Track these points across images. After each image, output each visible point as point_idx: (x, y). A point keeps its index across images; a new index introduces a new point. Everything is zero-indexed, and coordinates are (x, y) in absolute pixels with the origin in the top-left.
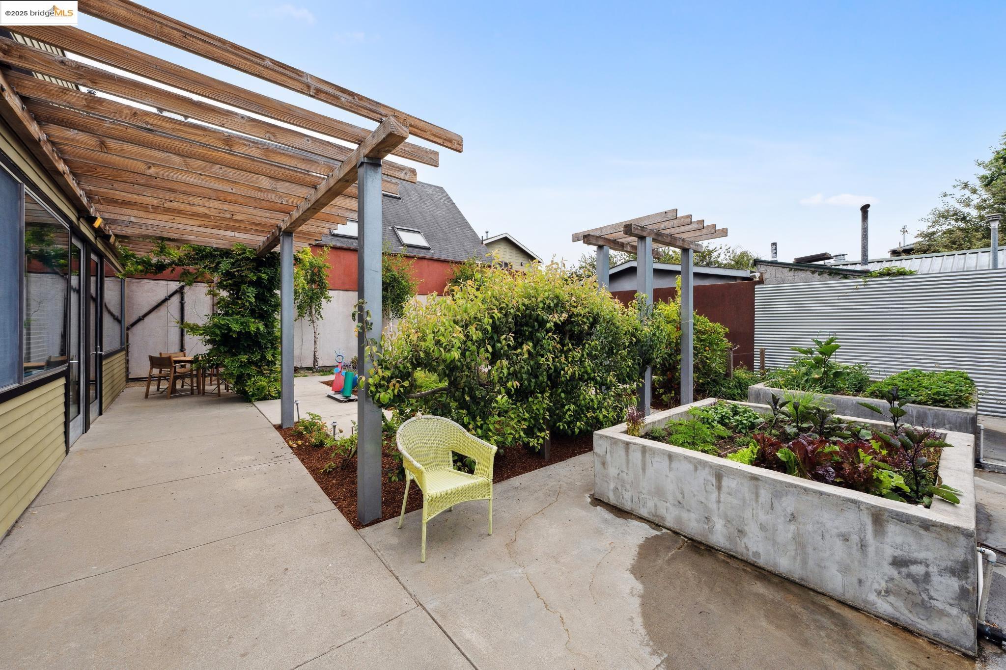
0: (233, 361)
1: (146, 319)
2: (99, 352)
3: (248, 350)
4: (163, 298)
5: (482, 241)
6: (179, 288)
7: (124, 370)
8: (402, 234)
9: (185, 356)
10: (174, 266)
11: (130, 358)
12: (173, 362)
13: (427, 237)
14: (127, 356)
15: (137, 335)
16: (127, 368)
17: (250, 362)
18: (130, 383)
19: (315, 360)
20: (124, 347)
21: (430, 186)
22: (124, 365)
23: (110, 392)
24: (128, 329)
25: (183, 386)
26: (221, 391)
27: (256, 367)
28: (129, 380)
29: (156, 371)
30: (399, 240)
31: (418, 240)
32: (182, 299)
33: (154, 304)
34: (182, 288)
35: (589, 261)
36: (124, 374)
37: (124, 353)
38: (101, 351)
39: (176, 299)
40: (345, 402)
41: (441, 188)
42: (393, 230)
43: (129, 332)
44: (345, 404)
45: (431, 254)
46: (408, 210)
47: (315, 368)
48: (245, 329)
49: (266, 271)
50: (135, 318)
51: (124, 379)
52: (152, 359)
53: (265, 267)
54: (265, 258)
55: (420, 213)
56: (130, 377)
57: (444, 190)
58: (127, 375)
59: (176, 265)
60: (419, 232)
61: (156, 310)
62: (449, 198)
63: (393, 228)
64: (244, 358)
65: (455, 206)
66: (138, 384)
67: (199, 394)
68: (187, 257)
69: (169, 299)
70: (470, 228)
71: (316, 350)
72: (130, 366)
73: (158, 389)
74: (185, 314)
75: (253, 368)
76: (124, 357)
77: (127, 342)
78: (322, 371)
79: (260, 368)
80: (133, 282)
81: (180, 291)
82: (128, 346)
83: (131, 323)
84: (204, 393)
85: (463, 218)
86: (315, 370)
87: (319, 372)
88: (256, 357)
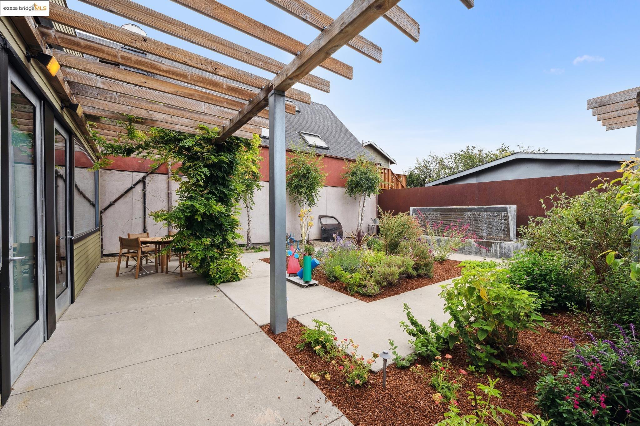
0: (197, 244)
1: (116, 204)
2: (69, 237)
3: (210, 233)
4: (129, 186)
5: (363, 144)
6: (142, 178)
7: (99, 248)
8: (307, 138)
9: (148, 237)
10: (140, 149)
11: (103, 237)
12: (140, 243)
13: (325, 140)
14: (102, 235)
15: (109, 218)
16: (102, 246)
17: (213, 245)
18: (104, 258)
19: (249, 239)
20: (99, 227)
21: (318, 104)
22: (99, 244)
23: (84, 273)
24: (102, 212)
25: (146, 263)
26: (183, 271)
27: (218, 249)
28: (103, 255)
29: (125, 251)
30: (306, 142)
31: (319, 142)
32: (144, 188)
33: (123, 191)
34: (144, 178)
35: (423, 164)
36: (99, 252)
37: (99, 233)
38: (72, 234)
39: (140, 187)
40: (307, 287)
41: (325, 106)
42: (300, 134)
43: (103, 215)
44: (308, 289)
45: (330, 153)
46: (306, 120)
47: (248, 245)
48: (209, 212)
49: (226, 155)
50: (107, 203)
51: (99, 255)
52: (121, 239)
53: (224, 152)
54: (226, 142)
55: (315, 123)
56: (104, 253)
57: (327, 107)
58: (102, 252)
59: (142, 148)
60: (318, 136)
61: (124, 197)
62: (332, 113)
63: (299, 132)
64: (207, 241)
65: (337, 118)
66: (110, 259)
67: (162, 272)
68: (153, 141)
69: (134, 188)
70: (352, 135)
71: (249, 231)
72: (104, 244)
73: (127, 266)
74: (147, 200)
75: (216, 250)
76: (99, 236)
77: (101, 224)
78: (254, 248)
79: (221, 250)
80: (106, 173)
81: (142, 181)
82: (101, 227)
83: (104, 207)
84: (167, 272)
85: (345, 127)
86: (248, 248)
87: (252, 249)
88: (218, 240)
